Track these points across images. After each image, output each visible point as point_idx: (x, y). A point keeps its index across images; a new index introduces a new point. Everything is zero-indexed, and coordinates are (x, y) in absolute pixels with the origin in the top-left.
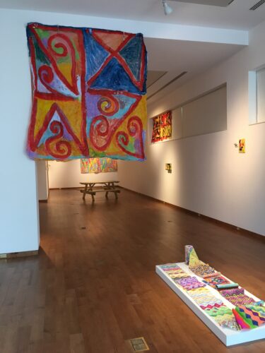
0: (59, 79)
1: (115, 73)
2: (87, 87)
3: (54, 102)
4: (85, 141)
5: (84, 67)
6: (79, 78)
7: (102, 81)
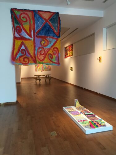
0: (24, 31)
1: (47, 29)
2: (36, 35)
3: (22, 41)
4: (35, 57)
5: (34, 27)
6: (32, 31)
7: (42, 32)
